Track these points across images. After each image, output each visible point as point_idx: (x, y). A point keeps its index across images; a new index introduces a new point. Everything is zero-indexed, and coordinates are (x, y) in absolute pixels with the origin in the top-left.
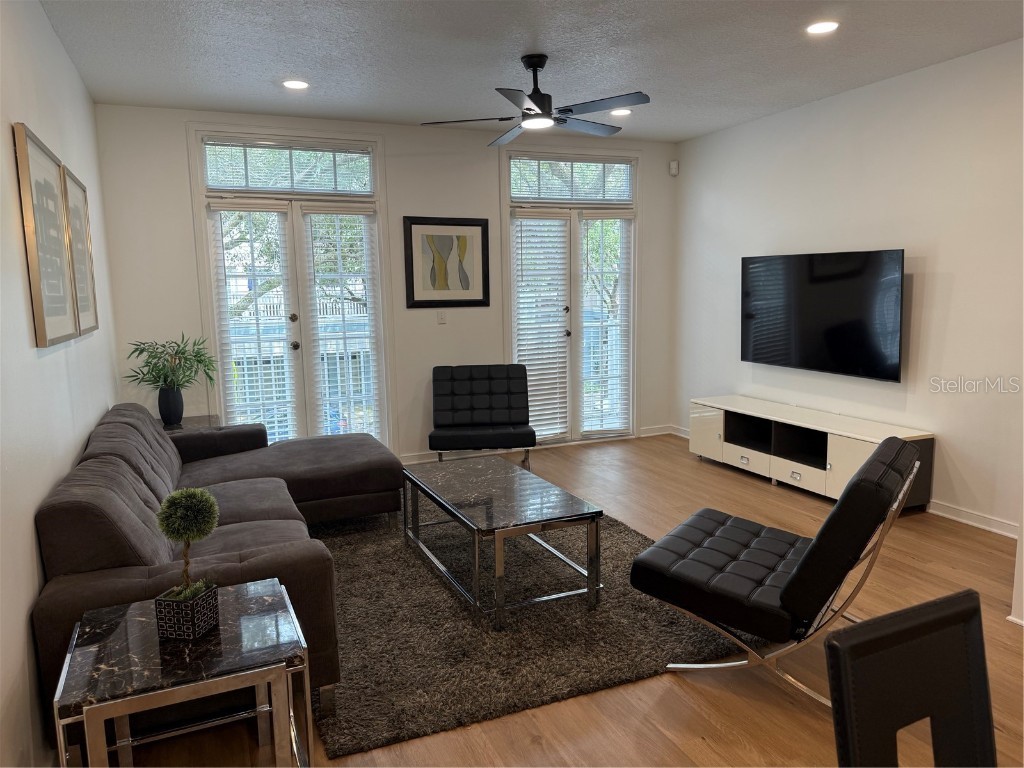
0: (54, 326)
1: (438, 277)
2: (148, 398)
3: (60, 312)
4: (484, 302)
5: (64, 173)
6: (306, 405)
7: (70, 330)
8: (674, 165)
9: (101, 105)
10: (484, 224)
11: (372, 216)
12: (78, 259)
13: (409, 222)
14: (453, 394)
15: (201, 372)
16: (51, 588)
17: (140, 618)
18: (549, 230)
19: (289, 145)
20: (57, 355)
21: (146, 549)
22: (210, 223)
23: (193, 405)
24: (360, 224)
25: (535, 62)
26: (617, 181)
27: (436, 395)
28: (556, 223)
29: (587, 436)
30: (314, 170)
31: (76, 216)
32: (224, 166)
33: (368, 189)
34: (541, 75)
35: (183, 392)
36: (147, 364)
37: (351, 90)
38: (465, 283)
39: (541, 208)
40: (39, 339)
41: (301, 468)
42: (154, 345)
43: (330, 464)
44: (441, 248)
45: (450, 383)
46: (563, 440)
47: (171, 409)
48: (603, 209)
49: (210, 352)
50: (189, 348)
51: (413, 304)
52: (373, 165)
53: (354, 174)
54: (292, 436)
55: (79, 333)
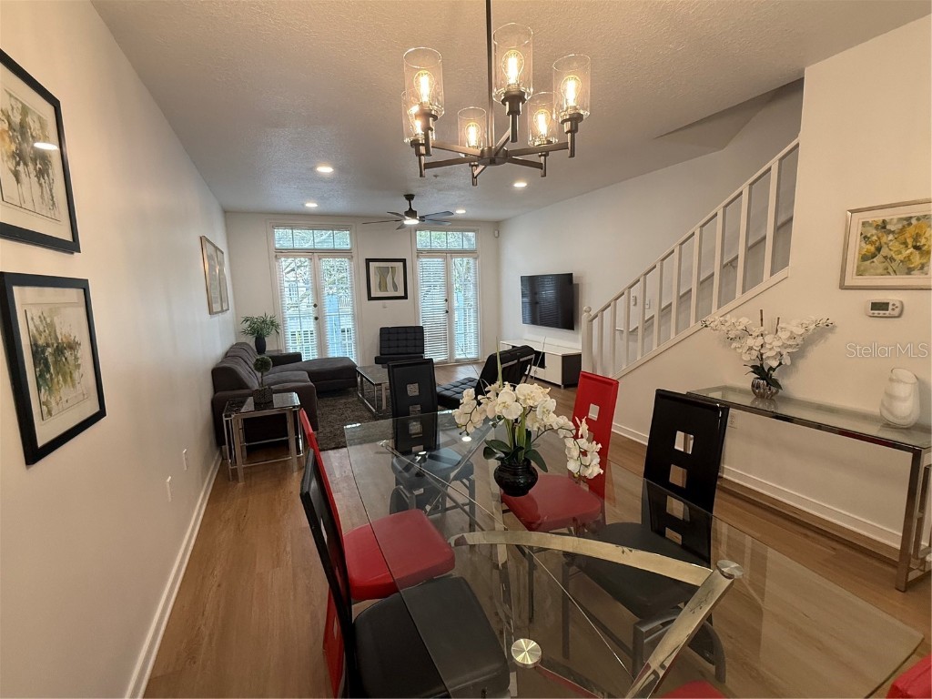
0: (216, 307)
1: (382, 286)
2: (251, 341)
3: (216, 302)
4: (405, 297)
5: (216, 248)
6: (322, 345)
7: (220, 309)
8: (496, 232)
9: (228, 214)
10: (404, 261)
11: (351, 258)
12: (221, 281)
13: (368, 261)
14: (389, 340)
15: (274, 330)
16: (218, 394)
17: (250, 400)
18: (436, 263)
19: (313, 228)
20: (217, 318)
21: (250, 385)
22: (277, 264)
23: (271, 346)
24: (346, 263)
25: (410, 197)
26: (468, 240)
27: (381, 341)
28: (440, 260)
29: (457, 361)
30: (323, 239)
31: (221, 264)
32: (283, 237)
33: (349, 247)
34: (412, 202)
35: (266, 339)
36: (250, 326)
37: (339, 205)
38: (395, 288)
39: (432, 253)
40: (211, 312)
41: (314, 368)
42: (252, 318)
43: (328, 366)
44: (383, 273)
45: (387, 334)
46: (446, 363)
47: (260, 346)
48: (462, 253)
49: (277, 321)
50: (268, 319)
51: (370, 298)
52: (350, 235)
53: (342, 239)
54: (316, 357)
55: (222, 311)
